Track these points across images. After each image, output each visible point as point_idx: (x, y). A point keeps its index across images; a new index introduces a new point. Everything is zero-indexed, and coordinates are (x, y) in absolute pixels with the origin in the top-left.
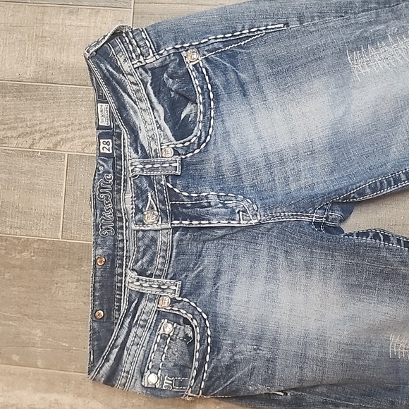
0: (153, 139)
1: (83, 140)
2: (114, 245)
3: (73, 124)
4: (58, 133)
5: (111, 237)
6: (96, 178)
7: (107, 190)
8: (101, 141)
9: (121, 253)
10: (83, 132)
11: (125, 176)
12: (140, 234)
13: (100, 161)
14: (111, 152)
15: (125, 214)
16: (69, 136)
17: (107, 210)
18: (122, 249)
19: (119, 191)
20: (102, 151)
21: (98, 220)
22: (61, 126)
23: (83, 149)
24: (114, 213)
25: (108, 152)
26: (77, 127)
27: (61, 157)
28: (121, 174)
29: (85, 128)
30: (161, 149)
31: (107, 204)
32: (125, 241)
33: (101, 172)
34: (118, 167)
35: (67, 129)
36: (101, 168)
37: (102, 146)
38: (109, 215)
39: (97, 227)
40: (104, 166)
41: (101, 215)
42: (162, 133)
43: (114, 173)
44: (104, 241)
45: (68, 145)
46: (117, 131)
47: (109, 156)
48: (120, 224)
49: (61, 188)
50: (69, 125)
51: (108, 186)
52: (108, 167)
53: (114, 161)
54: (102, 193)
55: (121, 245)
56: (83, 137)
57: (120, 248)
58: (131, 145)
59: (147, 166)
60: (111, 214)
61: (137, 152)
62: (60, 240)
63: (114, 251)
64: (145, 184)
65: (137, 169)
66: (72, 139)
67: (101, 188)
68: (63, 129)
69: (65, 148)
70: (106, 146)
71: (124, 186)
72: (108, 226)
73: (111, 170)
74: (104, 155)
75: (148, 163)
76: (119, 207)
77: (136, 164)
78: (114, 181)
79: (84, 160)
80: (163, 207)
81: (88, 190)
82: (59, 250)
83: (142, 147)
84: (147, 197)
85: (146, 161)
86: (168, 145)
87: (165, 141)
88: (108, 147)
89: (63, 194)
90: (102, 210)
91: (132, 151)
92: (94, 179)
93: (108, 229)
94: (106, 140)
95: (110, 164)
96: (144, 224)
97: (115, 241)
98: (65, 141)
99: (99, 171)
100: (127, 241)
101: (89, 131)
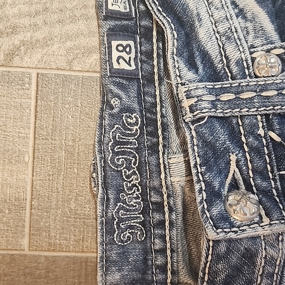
0: (228, 38)
1: (69, 44)
2: (145, 260)
3: (46, 10)
4: (14, 30)
5: (138, 246)
6: (106, 122)
7: (128, 148)
8: (114, 43)
9: (160, 277)
10: (68, 27)
11: (162, 116)
12: (223, 248)
13: (112, 87)
14: (133, 67)
15: (169, 196)
16: (39, 35)
17: (130, 189)
18: (163, 269)
19: (154, 149)
20: (116, 66)
21: (112, 211)
22: (20, 15)
23: (70, 63)
24: (144, 195)
25: (127, 67)
26: (55, 17)
27: (21, 81)
28: (156, 114)
29: (74, 19)
30: (253, 60)
31: (128, 177)
32: (169, 252)
33: (116, 110)
34: (149, 99)
35: (33, 21)
36: (115, 102)
37: (115, 54)
38: (133, 200)
39: (109, 227)
40: (120, 99)
41: (118, 200)
42: (249, 24)
43: (141, 111)
44: (124, 254)
45: (37, 55)
46: (143, 23)
47: (130, 77)
48: (157, 217)
49: (26, 145)
50: (37, 13)
51: (131, 139)
52: (129, 98)
53: (139, 87)
54: (118, 154)
55: (160, 261)
56: (69, 38)
57: (158, 267)
58: (179, 54)
59: (225, 97)
60: (137, 198)
61: (192, 66)
62: (27, 252)
63: (144, 273)
64: (222, 136)
65: (204, 104)
66: (46, 43)
67: (116, 143)
68: (26, 21)
69: (30, 61)
70: (124, 54)
71: (164, 138)
72: (132, 223)
73: (136, 106)
74: (121, 73)
75: (224, 90)
76: (156, 183)
77: (200, 92)
78: (141, 128)
79: (72, 87)
80: (265, 184)
81: (82, 148)
82: (25, 275)
83: (205, 56)
84: (228, 163)
85: (218, 85)
86: (268, 51)
87: (258, 42)
88: (127, 57)
89: (28, 158)
90: (120, 190)
91: (182, 65)
92: (101, 125)
93: (131, 227)
94: (124, 43)
95: (133, 93)
96: (232, 225)
97: (146, 252)
98: (31, 45)
99: (112, 108)
100: (172, 251)
101: (81, 25)
